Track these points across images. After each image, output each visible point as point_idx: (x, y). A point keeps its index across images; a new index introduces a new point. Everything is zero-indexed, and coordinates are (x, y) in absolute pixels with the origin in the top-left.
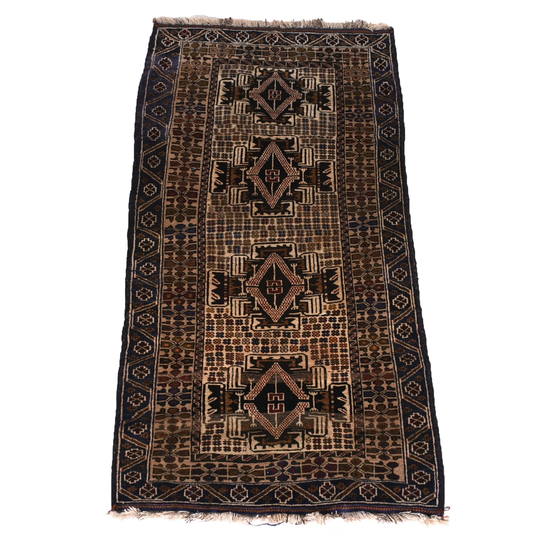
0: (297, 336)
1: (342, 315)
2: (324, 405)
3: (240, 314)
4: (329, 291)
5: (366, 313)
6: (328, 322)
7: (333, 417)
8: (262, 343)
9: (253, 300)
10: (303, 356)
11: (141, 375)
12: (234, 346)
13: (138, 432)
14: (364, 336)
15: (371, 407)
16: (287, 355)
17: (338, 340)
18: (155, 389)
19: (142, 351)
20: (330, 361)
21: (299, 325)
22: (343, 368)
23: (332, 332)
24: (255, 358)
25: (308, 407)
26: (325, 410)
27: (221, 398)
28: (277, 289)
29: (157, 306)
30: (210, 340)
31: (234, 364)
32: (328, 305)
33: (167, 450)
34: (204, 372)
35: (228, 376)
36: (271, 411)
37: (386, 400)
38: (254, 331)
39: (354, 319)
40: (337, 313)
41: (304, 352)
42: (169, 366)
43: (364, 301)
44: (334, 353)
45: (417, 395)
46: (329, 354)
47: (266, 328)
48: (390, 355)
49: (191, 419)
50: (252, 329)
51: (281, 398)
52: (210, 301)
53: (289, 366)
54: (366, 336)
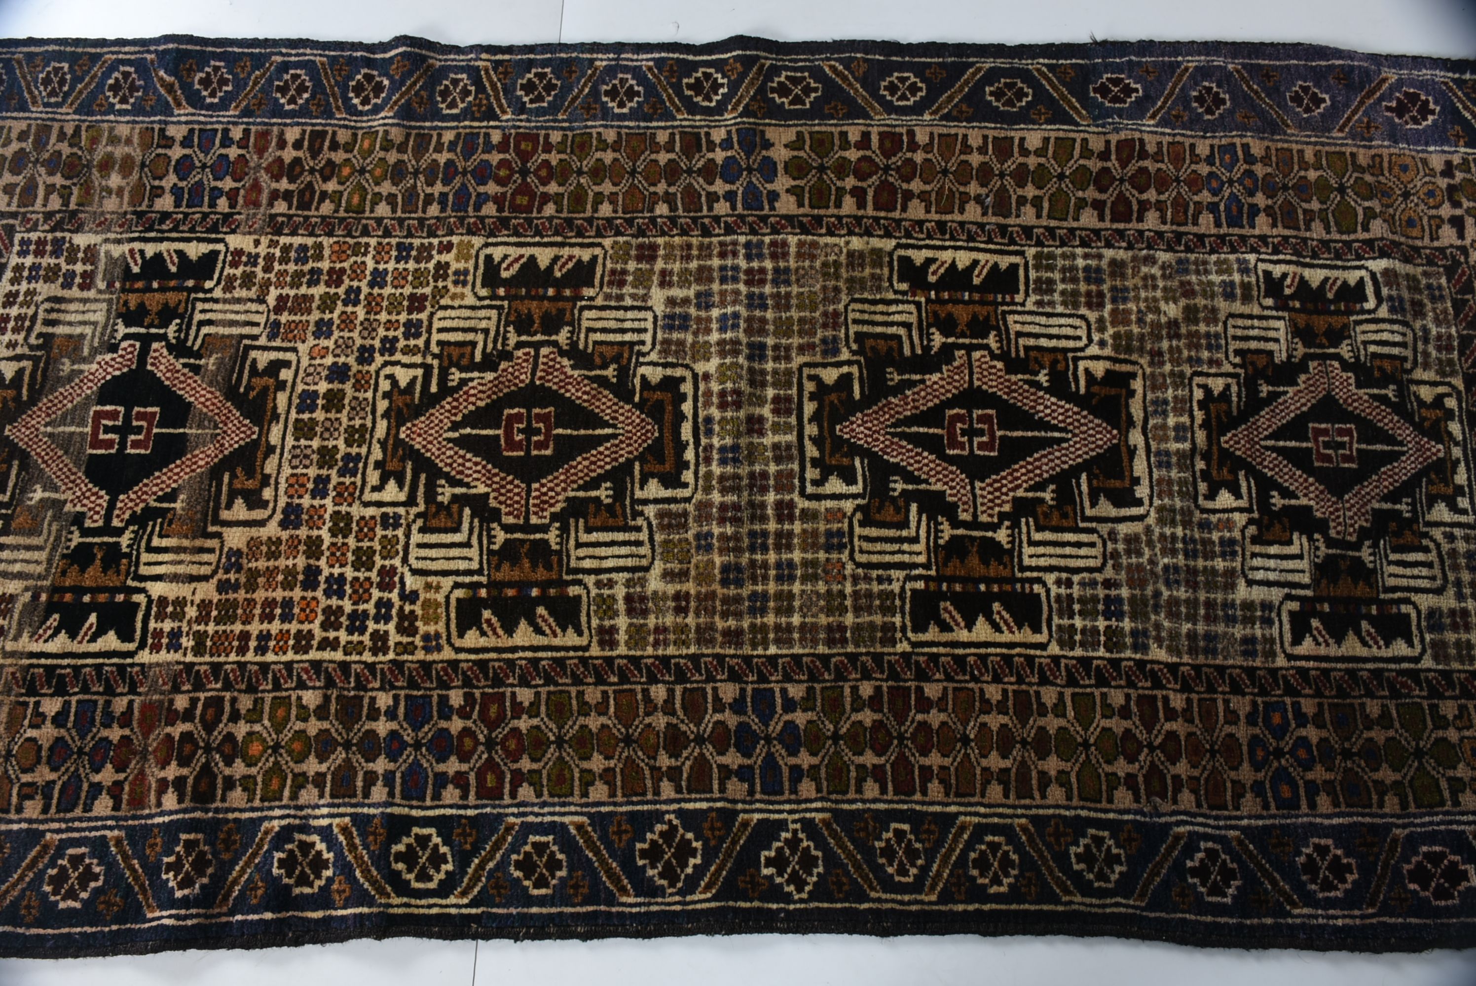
0: (340, 495)
1: (397, 644)
2: (83, 571)
3: (440, 330)
4: (498, 604)
5: (393, 725)
6: (376, 594)
7: (36, 597)
8: (330, 391)
9: (488, 365)
10: (268, 512)
11: (283, 90)
12: (336, 315)
14: (304, 714)
15: (39, 720)
16: (280, 465)
17: (306, 627)
18: (235, 124)
19: (359, 89)
20: (231, 596)
21: (379, 504)
22: (200, 638)
23: (340, 608)
24: (286, 374)
25: (88, 523)
26: (64, 573)
27: (172, 283)
28: (519, 437)
29: (497, 118)
30: (365, 254)
31: (273, 317)
32: (440, 598)
33: (46, 156)
34: (265, 241)
35: (239, 301)
36: (98, 415)
37: (53, 776)
38: (377, 373)
39: (377, 685)
40: (407, 628)
41: (278, 516)
42: (300, 154)
43: (443, 724)
44: (257, 611)
45: (47, 889)
46: (260, 595)
47: (383, 405)
48: (218, 804)
49: (125, 207)
50: (386, 364)
51: (136, 444)
52: (497, 253)
53: (239, 470)
54: (305, 720)
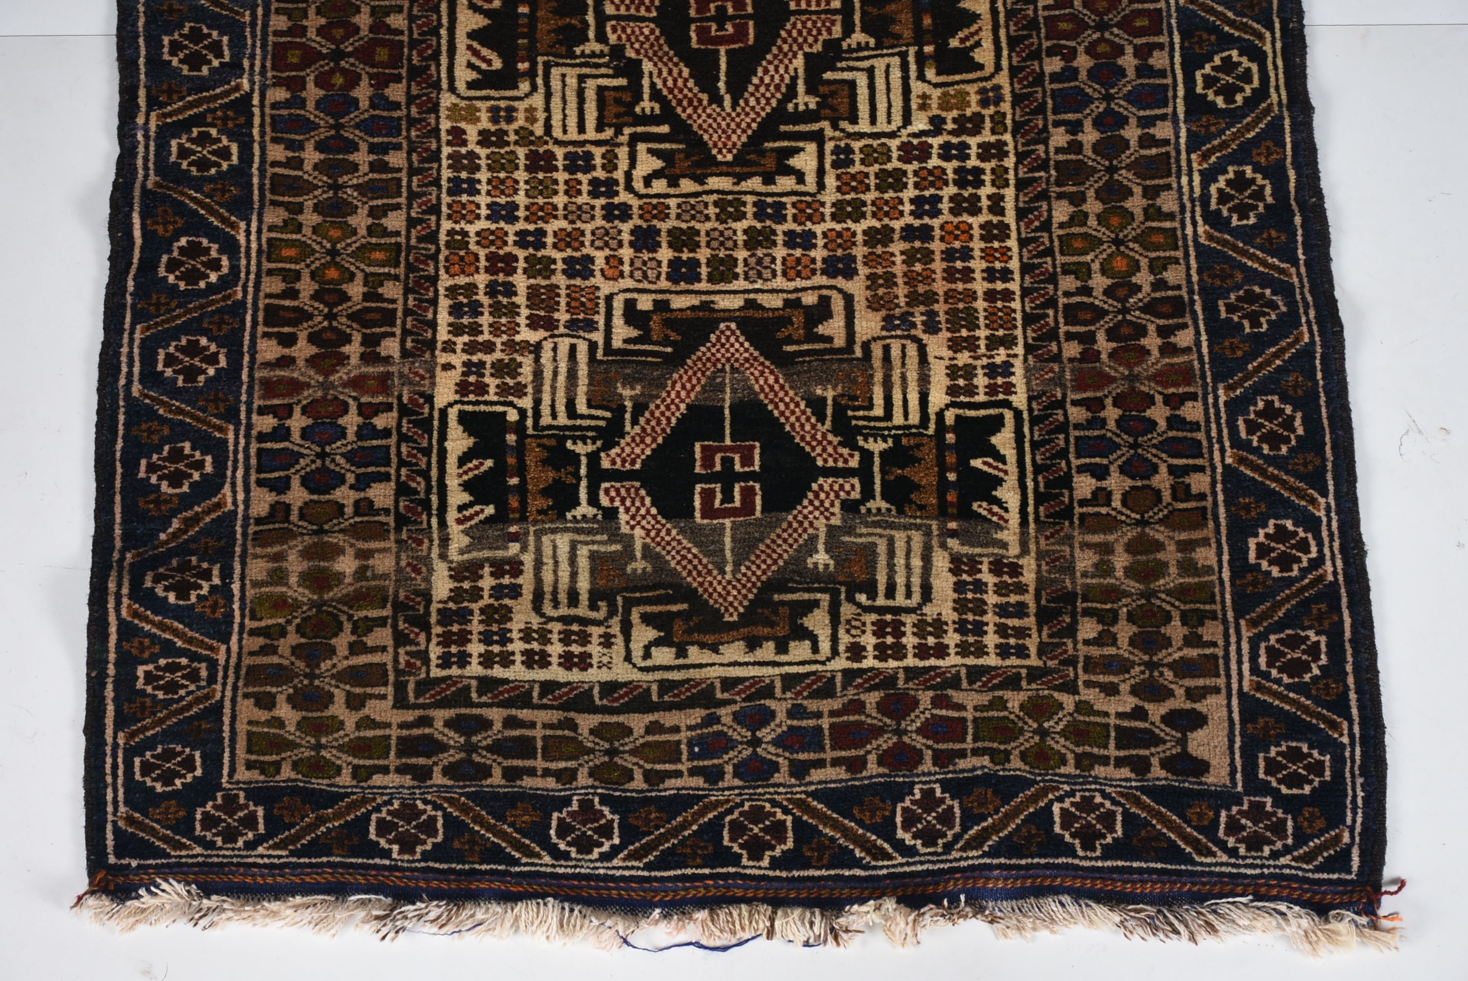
0: (810, 218)
1: (993, 132)
2: (917, 487)
3: (582, 129)
4: (941, 35)
5: (1088, 125)
6: (934, 162)
7: (953, 534)
8: (670, 245)
9: (632, 70)
10: (835, 295)
11: (191, 373)
12: (558, 255)
13: (183, 594)
14: (1078, 219)
15: (1101, 496)
16: (772, 291)
17: (976, 232)
18: (249, 426)
19: (192, 276)
20: (942, 318)
21: (821, 172)
22: (993, 343)
23: (952, 199)
24: (645, 303)
25: (856, 495)
26: (921, 508)
27: (511, 461)
28: (730, 28)
29: (249, 96)
30: (465, 234)
31: (562, 330)
32: (936, 93)
33: (301, 665)
34: (443, 358)
35: (538, 374)
36: (709, 512)
37: (1163, 469)
38: (641, 197)
39: (1041, 148)
40: (974, 124)
41: (840, 282)
42: (303, 336)
43: (1083, 75)
44: (960, 286)
45: (1284, 450)
46: (940, 287)
47: (687, 185)
48: (1184, 293)
49: (391, 544)
50: (629, 188)
51: (747, 460)
52: (463, 75)
53: (780, 335)
54: (1086, 215)
